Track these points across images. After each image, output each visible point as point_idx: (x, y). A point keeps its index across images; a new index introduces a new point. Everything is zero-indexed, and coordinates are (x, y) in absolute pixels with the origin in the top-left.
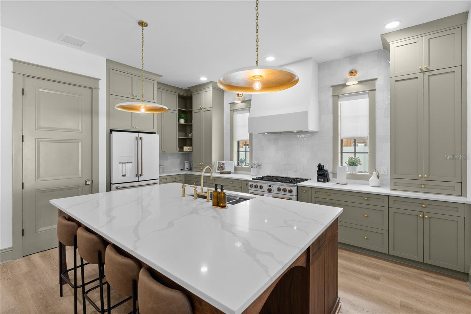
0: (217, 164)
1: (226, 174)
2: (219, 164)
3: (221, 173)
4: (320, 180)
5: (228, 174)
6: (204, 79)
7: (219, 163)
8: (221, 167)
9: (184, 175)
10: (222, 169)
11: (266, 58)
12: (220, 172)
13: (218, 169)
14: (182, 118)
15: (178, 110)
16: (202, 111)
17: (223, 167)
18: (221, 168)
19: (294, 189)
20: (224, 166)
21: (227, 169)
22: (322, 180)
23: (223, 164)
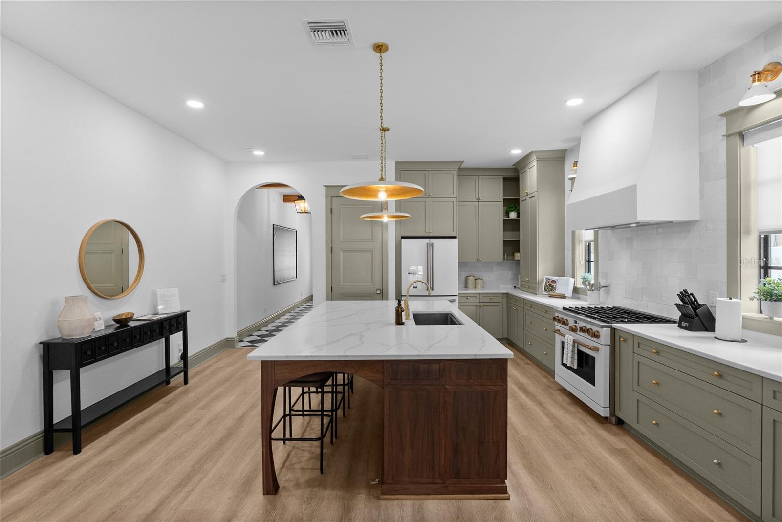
0: (545, 280)
1: (558, 297)
2: (547, 281)
3: (551, 296)
4: (683, 324)
5: (561, 298)
6: (517, 152)
7: (547, 279)
8: (550, 285)
9: (505, 295)
10: (552, 290)
11: (565, 102)
12: (547, 293)
13: (545, 290)
14: (512, 211)
15: (503, 201)
16: (528, 198)
17: (553, 287)
18: (550, 287)
19: (605, 333)
20: (555, 285)
21: (558, 291)
22: (687, 325)
23: (554, 281)
